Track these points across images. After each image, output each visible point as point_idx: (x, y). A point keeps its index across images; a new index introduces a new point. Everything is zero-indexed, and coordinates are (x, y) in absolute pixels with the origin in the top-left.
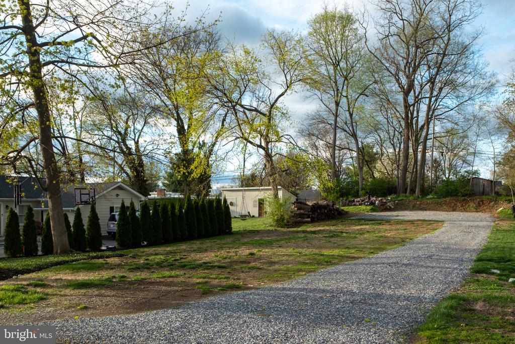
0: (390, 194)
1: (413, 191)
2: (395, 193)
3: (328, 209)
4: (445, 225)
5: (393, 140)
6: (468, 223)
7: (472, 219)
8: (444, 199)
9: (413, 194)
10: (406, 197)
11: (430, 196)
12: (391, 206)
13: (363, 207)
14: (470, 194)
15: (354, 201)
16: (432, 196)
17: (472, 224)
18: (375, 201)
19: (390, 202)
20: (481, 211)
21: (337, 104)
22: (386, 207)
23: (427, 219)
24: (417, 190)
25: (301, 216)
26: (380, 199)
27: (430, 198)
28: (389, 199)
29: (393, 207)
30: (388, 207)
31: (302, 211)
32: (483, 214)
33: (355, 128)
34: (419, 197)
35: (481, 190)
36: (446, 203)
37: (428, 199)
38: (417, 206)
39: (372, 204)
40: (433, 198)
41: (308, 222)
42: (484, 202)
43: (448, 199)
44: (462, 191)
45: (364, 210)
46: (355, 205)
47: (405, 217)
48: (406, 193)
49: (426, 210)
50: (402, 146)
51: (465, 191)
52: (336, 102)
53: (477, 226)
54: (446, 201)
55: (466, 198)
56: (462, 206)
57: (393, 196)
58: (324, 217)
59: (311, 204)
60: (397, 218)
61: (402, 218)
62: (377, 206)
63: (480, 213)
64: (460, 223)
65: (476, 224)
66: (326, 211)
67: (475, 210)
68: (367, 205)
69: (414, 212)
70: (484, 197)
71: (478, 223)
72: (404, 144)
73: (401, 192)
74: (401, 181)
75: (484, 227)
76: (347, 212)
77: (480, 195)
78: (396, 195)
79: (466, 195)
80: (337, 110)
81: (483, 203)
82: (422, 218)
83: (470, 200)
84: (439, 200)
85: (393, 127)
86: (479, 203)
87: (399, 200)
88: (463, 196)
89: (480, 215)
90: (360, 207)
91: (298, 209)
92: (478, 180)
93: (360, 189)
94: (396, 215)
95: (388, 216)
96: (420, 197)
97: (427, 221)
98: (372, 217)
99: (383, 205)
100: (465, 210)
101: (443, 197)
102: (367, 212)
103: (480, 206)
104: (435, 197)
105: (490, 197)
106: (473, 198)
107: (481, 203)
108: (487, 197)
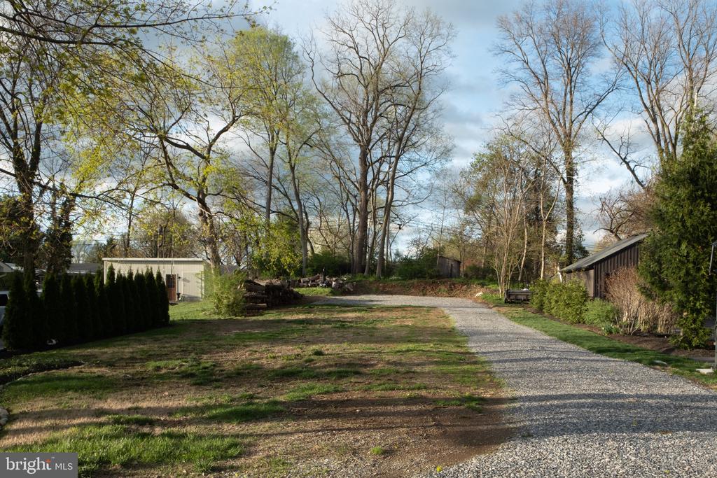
1: (372, 272)
3: (283, 291)
8: (411, 281)
9: (372, 275)
10: (364, 277)
11: (394, 278)
13: (319, 289)
15: (299, 281)
16: (396, 278)
19: (347, 283)
20: (454, 296)
21: (273, 152)
22: (349, 289)
24: (377, 269)
25: (253, 299)
27: (395, 280)
28: (345, 279)
31: (253, 293)
32: (457, 299)
34: (381, 279)
35: (450, 271)
36: (413, 286)
37: (391, 280)
38: (381, 288)
40: (398, 280)
41: (264, 309)
43: (415, 281)
44: (429, 272)
45: (322, 293)
46: (306, 286)
48: (363, 272)
49: (392, 294)
51: (432, 271)
52: (271, 149)
54: (413, 283)
55: (435, 280)
56: (433, 290)
59: (264, 285)
62: (334, 288)
63: (454, 298)
67: (447, 295)
70: (454, 279)
73: (357, 272)
74: (356, 258)
76: (304, 296)
77: (448, 278)
79: (435, 277)
80: (272, 159)
81: (455, 286)
83: (440, 282)
84: (406, 283)
86: (450, 287)
87: (357, 282)
88: (431, 278)
89: (453, 301)
92: (443, 259)
93: (304, 266)
99: (342, 287)
100: (437, 295)
101: (409, 279)
102: (327, 295)
103: (452, 290)
104: (400, 278)
105: (460, 280)
106: (442, 280)
107: (453, 286)
108: (457, 280)
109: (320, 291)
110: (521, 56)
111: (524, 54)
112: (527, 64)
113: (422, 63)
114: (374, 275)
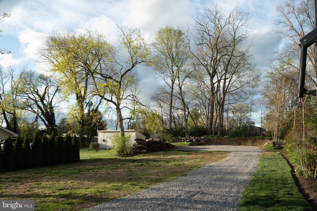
0: (203, 135)
1: (216, 133)
2: (206, 134)
3: (160, 144)
4: (231, 154)
5: (205, 104)
6: (246, 153)
7: (249, 150)
8: (234, 138)
10: (212, 137)
12: (203, 142)
13: (185, 143)
14: (249, 135)
15: (181, 139)
16: (227, 137)
17: (248, 154)
18: (193, 139)
19: (202, 140)
20: (255, 145)
22: (200, 143)
23: (221, 150)
24: (218, 133)
25: (140, 148)
26: (196, 138)
27: (226, 138)
28: (202, 138)
29: (204, 143)
30: (201, 143)
31: (141, 145)
32: (256, 147)
33: (183, 96)
35: (255, 133)
36: (235, 141)
37: (224, 138)
38: (218, 142)
39: (191, 141)
40: (228, 138)
41: (144, 153)
43: (236, 138)
44: (244, 133)
46: (181, 142)
47: (208, 149)
48: (212, 135)
49: (223, 145)
50: (210, 107)
51: (246, 133)
52: (172, 81)
53: (251, 156)
55: (246, 137)
56: (244, 142)
57: (205, 136)
58: (157, 149)
59: (147, 141)
60: (204, 149)
61: (206, 149)
62: (194, 142)
63: (254, 147)
64: (241, 153)
65: (251, 154)
66: (159, 145)
67: (251, 145)
68: (188, 142)
69: (215, 146)
70: (256, 137)
71: (252, 153)
73: (209, 134)
74: (209, 128)
75: (255, 156)
76: (174, 146)
77: (254, 136)
78: (206, 136)
79: (247, 136)
80: (173, 85)
81: (256, 140)
82: (218, 150)
83: (249, 138)
84: (231, 139)
85: (205, 96)
87: (208, 139)
89: (254, 148)
90: (183, 142)
91: (138, 144)
92: (252, 127)
93: (186, 132)
94: (204, 147)
95: (199, 148)
96: (220, 137)
97: (221, 152)
99: (198, 142)
100: (246, 145)
102: (187, 146)
103: (254, 142)
104: (229, 137)
105: (259, 137)
106: (250, 137)
107: (255, 140)
108: (258, 137)
109: (185, 144)
110: (289, 24)
111: (290, 23)
112: (293, 27)
113: (235, 33)
114: (217, 136)
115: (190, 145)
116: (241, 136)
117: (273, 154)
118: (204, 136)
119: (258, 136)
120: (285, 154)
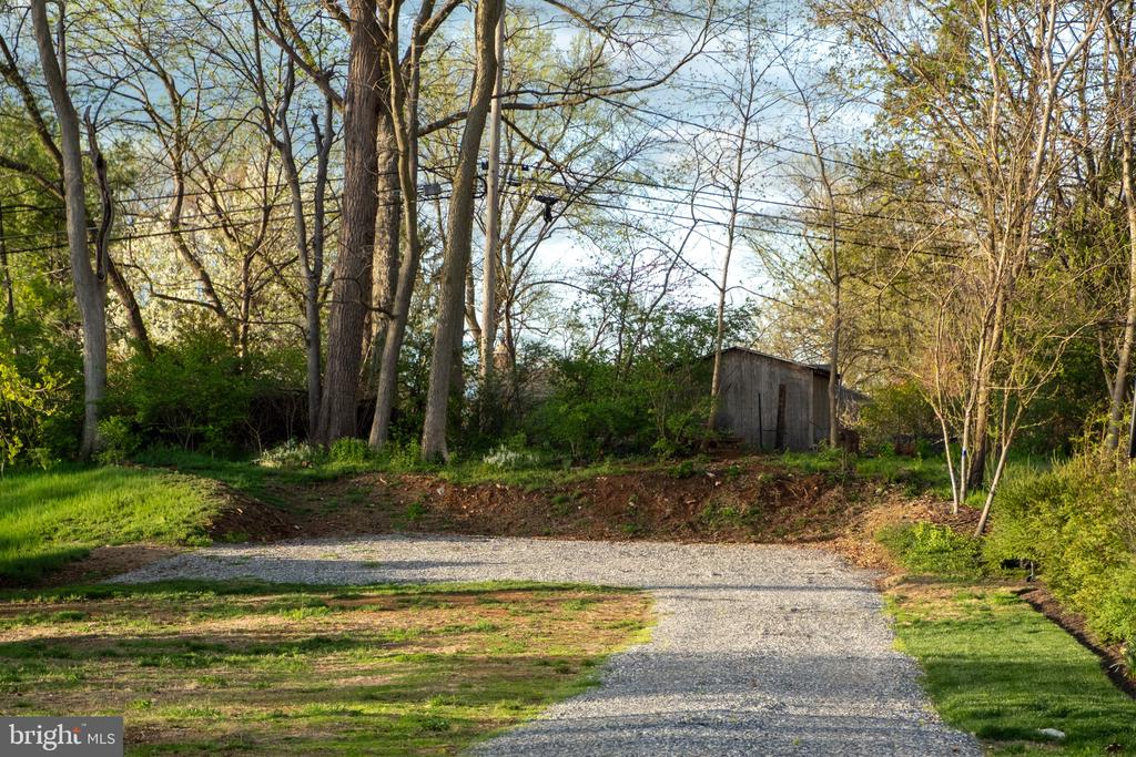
0: (271, 442)
1: (404, 427)
9: (405, 442)
10: (367, 455)
11: (503, 455)
20: (779, 537)
24: (429, 417)
27: (507, 467)
34: (440, 461)
35: (770, 418)
36: (590, 493)
38: (439, 509)
42: (791, 488)
44: (674, 424)
45: (158, 534)
48: (365, 435)
49: (489, 533)
50: (337, 171)
54: (592, 481)
55: (697, 463)
56: (681, 507)
57: (294, 451)
63: (784, 550)
67: (747, 531)
70: (787, 460)
72: (351, 144)
73: (334, 430)
74: (334, 367)
77: (763, 452)
78: (305, 449)
81: (786, 494)
86: (764, 494)
88: (680, 454)
92: (746, 363)
93: (90, 409)
96: (449, 457)
98: (241, 574)
100: (695, 533)
101: (575, 463)
103: (772, 509)
104: (534, 456)
105: (815, 463)
106: (731, 464)
107: (777, 493)
108: (802, 460)
114: (413, 444)
115: (221, 529)
116: (641, 449)
117: (968, 601)
118: (280, 452)
119: (800, 447)
120: (1057, 594)
